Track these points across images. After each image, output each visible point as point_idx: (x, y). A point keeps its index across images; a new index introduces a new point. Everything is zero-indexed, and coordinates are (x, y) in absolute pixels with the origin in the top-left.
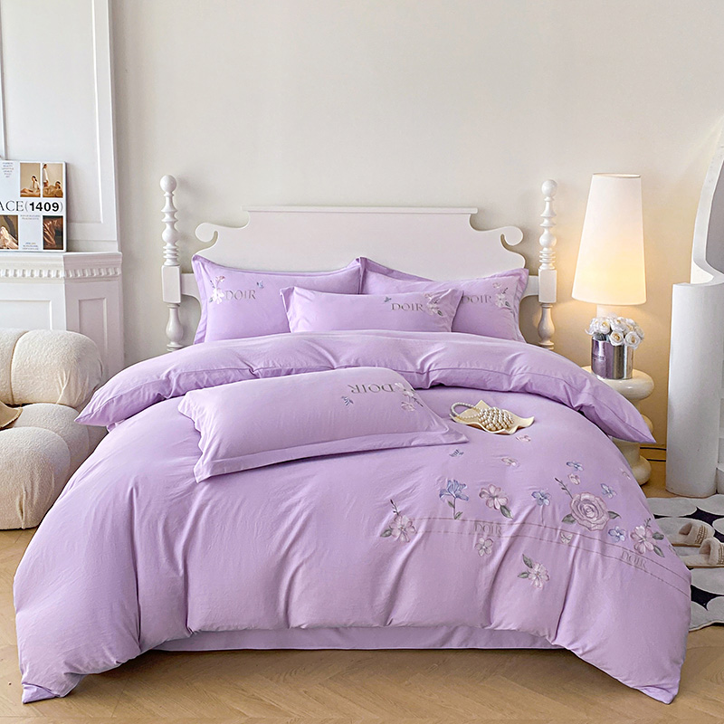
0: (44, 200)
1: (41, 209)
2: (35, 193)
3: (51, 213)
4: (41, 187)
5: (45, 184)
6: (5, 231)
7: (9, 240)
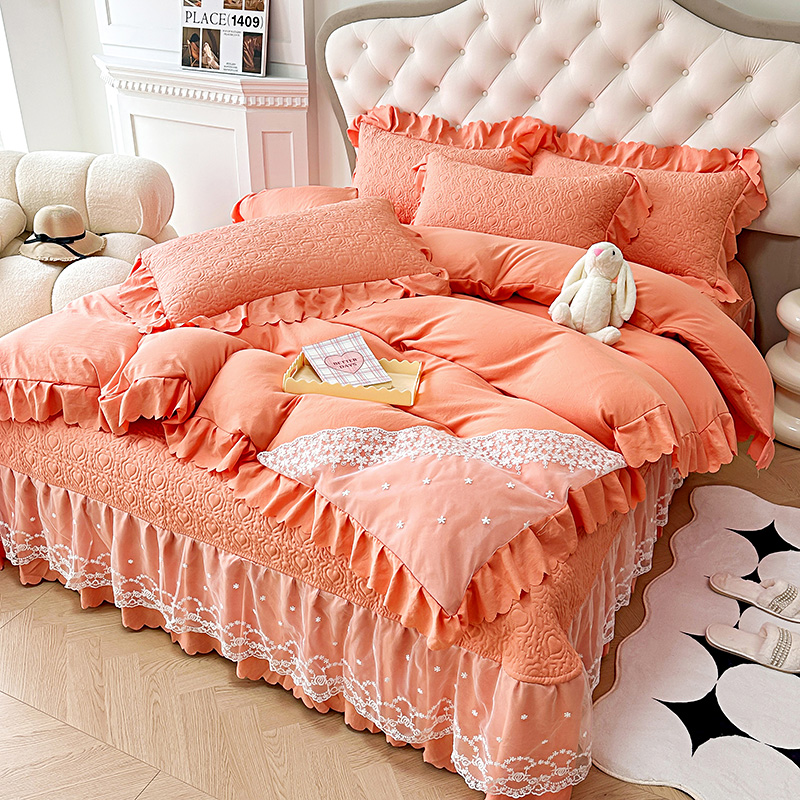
1: (242, 23)
2: (237, 4)
3: (251, 29)
6: (208, 49)
7: (212, 58)
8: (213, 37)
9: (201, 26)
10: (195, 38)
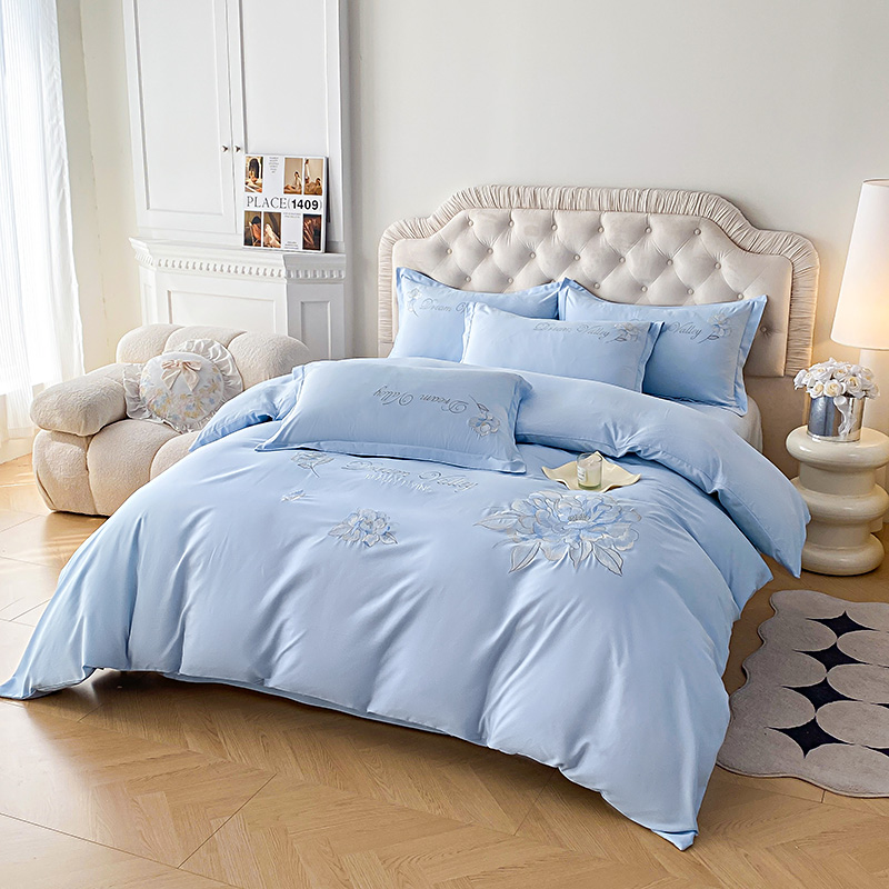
0: (305, 198)
1: (302, 206)
2: (297, 189)
4: (303, 184)
5: (307, 181)
6: (269, 229)
7: (273, 238)
8: (275, 220)
9: (263, 210)
10: (257, 220)
